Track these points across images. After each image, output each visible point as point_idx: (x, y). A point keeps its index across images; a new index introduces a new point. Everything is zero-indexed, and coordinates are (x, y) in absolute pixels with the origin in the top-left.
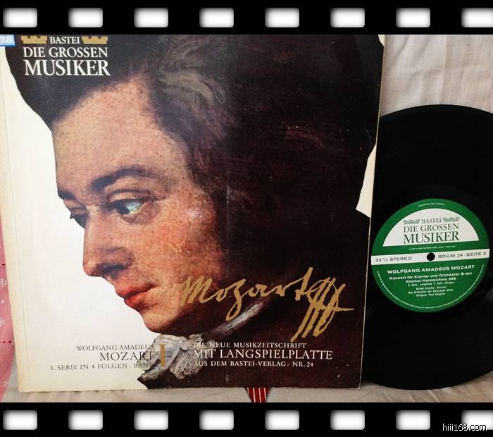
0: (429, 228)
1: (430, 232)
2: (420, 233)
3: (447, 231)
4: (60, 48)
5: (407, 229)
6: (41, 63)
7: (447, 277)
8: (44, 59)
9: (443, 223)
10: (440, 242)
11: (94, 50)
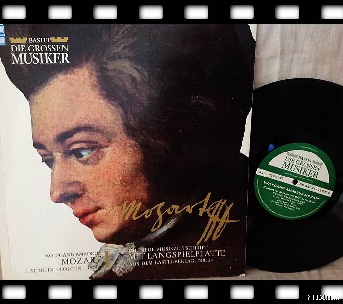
0: (302, 163)
1: (301, 166)
2: (295, 164)
3: (312, 169)
4: (36, 46)
5: (288, 159)
6: (23, 56)
7: (300, 200)
8: (25, 53)
9: (311, 163)
10: (304, 175)
11: (59, 46)
